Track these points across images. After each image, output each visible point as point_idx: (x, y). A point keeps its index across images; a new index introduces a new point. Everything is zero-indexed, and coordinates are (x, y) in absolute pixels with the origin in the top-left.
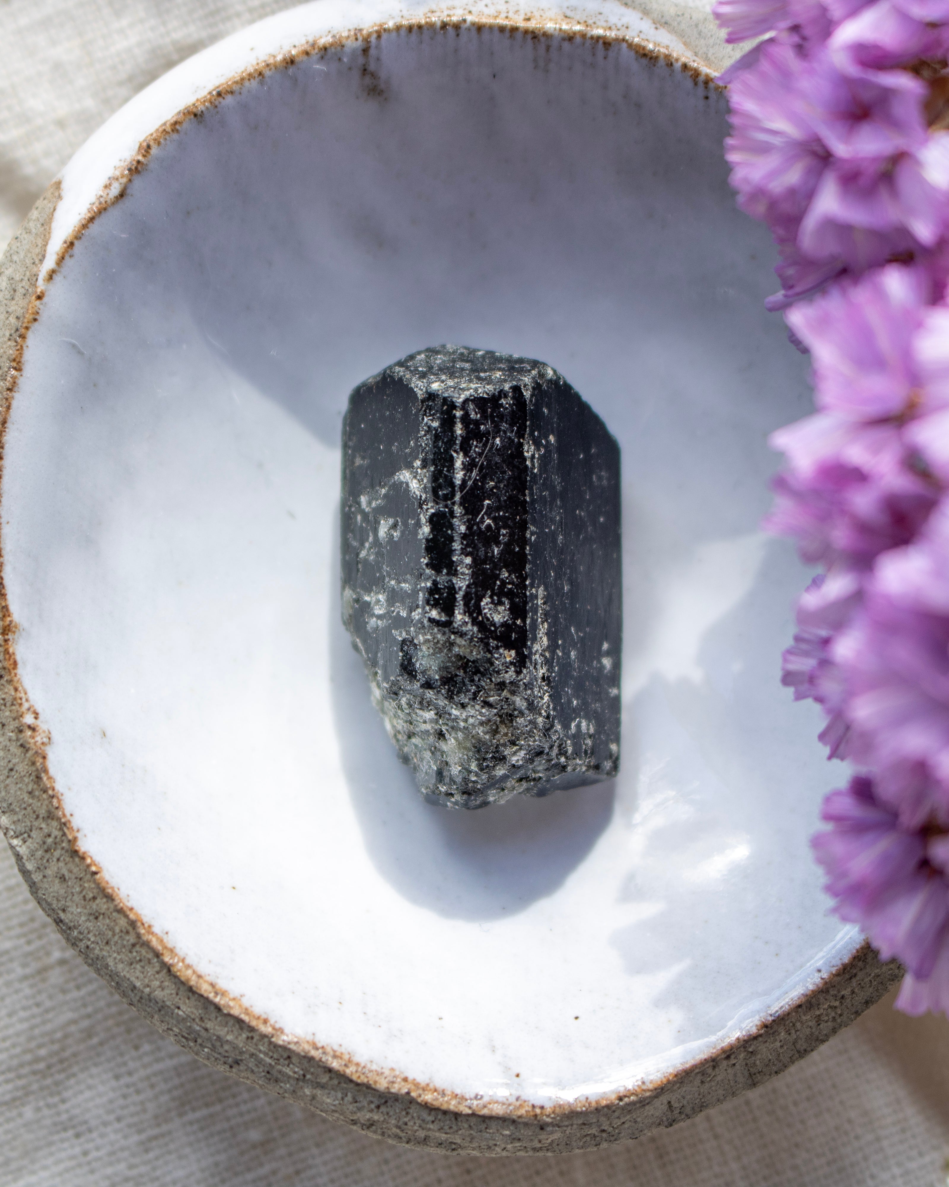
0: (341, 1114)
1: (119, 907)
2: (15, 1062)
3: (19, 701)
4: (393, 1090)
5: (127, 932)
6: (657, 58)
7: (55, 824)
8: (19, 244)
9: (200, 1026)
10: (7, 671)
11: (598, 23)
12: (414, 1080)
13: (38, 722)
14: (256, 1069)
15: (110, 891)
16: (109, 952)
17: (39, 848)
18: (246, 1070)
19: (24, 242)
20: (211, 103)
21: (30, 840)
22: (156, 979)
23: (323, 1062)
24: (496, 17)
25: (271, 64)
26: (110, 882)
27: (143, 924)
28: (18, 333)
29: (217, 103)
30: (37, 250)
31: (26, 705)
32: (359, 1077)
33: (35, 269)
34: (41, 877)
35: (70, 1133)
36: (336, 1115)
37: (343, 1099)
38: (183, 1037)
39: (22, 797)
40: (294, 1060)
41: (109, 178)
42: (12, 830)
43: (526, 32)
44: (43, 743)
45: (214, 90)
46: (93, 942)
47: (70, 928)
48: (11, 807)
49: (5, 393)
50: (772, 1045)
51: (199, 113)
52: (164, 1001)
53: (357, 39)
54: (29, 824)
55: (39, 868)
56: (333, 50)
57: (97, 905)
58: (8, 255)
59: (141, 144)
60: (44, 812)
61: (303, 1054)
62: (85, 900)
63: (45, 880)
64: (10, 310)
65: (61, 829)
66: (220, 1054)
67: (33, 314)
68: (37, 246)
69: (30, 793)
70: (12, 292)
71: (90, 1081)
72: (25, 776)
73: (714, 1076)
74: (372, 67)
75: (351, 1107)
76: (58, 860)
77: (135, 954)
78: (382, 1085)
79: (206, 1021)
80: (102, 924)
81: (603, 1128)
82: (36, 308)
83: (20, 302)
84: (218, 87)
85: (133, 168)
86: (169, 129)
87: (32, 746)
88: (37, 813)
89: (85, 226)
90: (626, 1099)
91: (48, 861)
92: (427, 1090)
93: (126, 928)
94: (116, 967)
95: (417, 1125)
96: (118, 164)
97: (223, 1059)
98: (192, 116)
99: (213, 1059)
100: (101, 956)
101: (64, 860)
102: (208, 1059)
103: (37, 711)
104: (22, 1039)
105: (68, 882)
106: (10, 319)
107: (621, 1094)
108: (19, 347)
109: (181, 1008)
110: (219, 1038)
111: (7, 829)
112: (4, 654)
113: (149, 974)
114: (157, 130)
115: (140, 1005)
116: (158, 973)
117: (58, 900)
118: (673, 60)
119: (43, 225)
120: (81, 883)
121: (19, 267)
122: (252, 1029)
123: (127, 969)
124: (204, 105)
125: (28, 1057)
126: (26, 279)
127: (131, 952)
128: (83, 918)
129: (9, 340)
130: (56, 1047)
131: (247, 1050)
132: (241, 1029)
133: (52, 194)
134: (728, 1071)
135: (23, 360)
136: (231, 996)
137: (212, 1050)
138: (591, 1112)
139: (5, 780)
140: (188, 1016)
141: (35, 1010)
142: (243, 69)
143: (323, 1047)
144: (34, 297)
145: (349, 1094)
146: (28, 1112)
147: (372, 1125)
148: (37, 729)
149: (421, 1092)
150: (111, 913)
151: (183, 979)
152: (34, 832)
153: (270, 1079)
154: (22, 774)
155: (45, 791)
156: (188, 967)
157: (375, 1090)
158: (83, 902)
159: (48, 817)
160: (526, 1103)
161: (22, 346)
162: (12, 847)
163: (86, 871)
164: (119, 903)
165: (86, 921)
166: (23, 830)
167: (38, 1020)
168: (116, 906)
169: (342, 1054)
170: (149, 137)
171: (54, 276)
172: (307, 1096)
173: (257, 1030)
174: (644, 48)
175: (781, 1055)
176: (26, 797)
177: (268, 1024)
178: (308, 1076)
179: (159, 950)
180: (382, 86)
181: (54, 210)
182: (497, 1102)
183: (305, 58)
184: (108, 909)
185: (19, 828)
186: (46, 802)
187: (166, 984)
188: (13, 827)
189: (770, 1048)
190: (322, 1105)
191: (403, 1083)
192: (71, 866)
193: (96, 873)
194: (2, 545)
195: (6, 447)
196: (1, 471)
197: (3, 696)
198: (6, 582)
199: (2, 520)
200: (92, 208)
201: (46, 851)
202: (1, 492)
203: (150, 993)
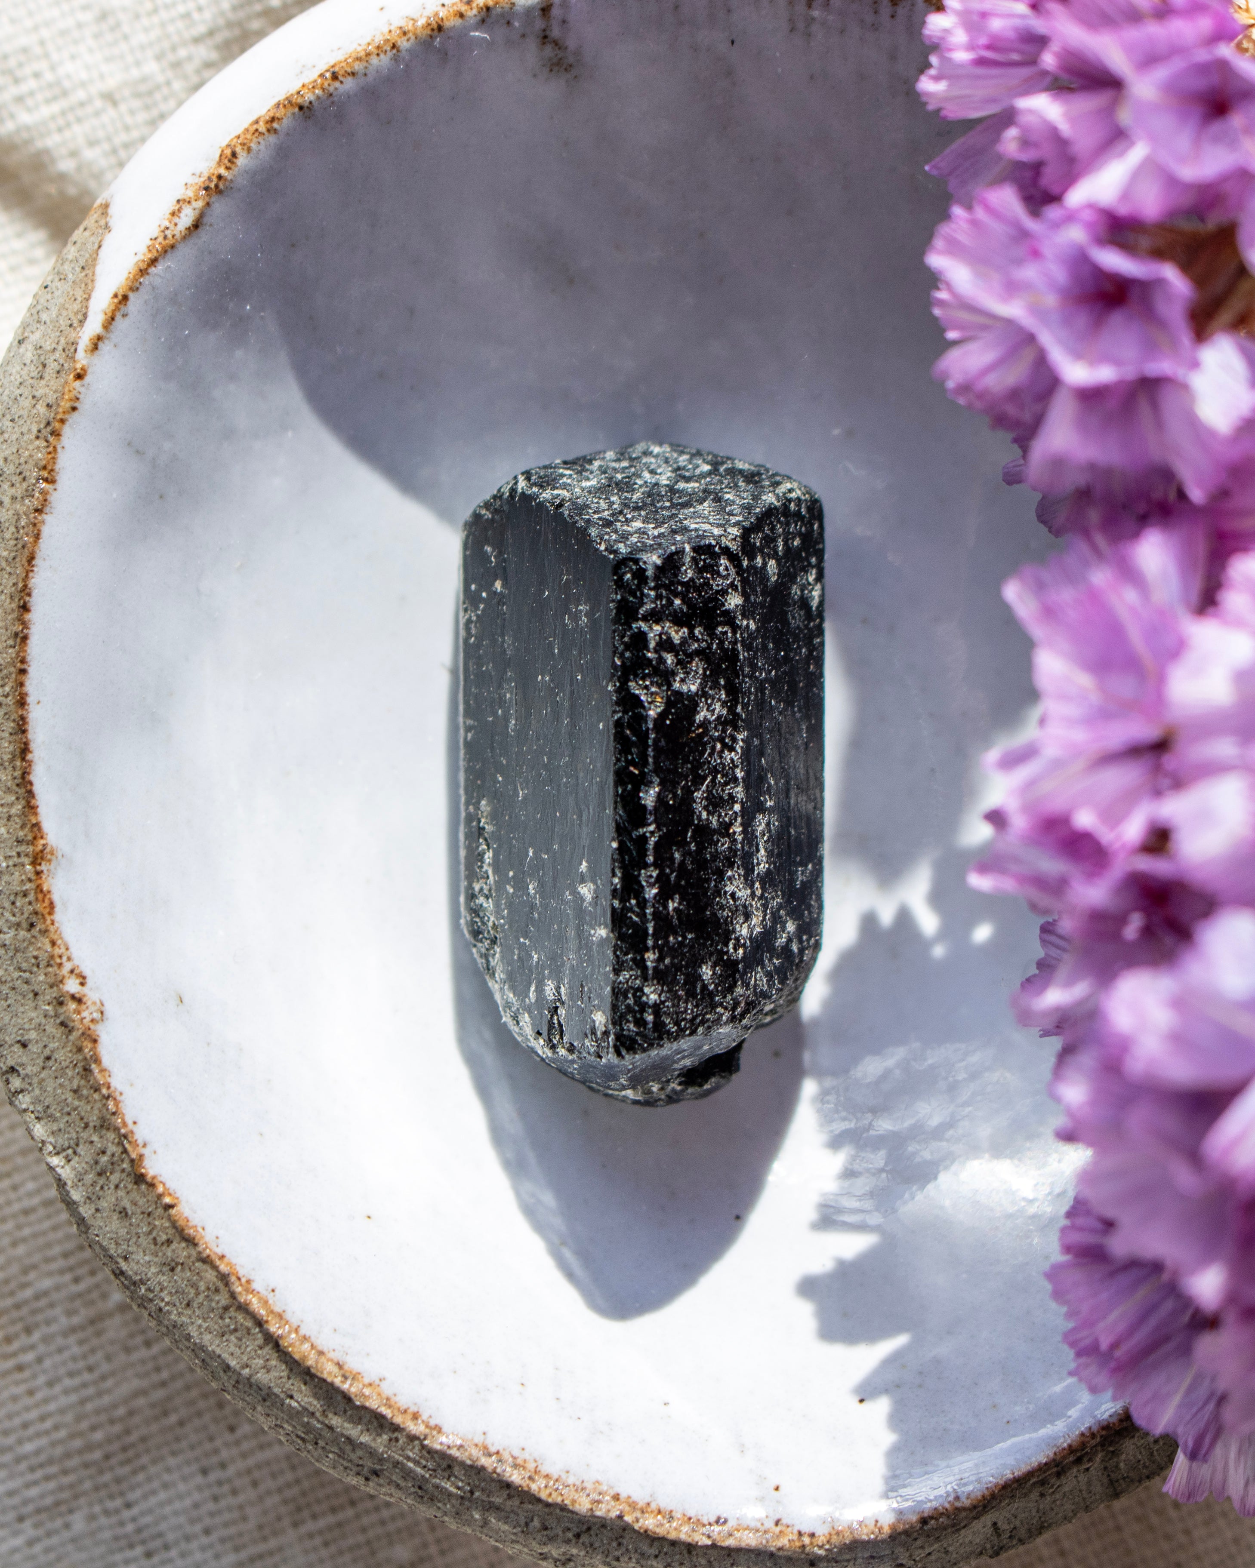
0: (524, 1546)
1: (204, 1255)
2: (59, 1451)
3: (58, 961)
4: (598, 1513)
5: (217, 1290)
7: (111, 1136)
8: (49, 297)
9: (322, 1423)
10: (40, 916)
12: (629, 1497)
13: (85, 990)
14: (402, 1483)
15: (191, 1232)
16: (190, 1317)
17: (89, 1169)
18: (389, 1484)
19: (57, 293)
20: (323, 89)
21: (77, 1158)
22: (259, 1357)
23: (498, 1475)
25: (409, 31)
26: (190, 1219)
27: (239, 1279)
28: (49, 429)
29: (331, 89)
30: (76, 306)
31: (68, 966)
32: (550, 1494)
33: (73, 335)
34: (93, 1210)
35: (139, 1550)
36: (518, 1546)
37: (527, 1524)
38: (298, 1436)
39: (63, 1097)
40: (456, 1470)
41: (178, 201)
42: (51, 1143)
44: (92, 1021)
45: (327, 71)
46: (167, 1304)
47: (135, 1283)
48: (49, 1111)
49: (32, 515)
50: (1142, 1441)
51: (307, 104)
52: (269, 1388)
54: (74, 1135)
55: (89, 1198)
56: (499, 10)
57: (173, 1251)
58: (34, 311)
59: (222, 151)
60: (95, 1119)
61: (469, 1462)
62: (156, 1244)
63: (99, 1215)
64: (38, 394)
65: (120, 1144)
66: (351, 1461)
67: (71, 400)
68: (75, 300)
69: (75, 1091)
70: (40, 368)
71: (166, 1477)
72: (67, 1067)
73: (1059, 1486)
74: (556, 32)
75: (539, 1537)
76: (117, 1187)
77: (227, 1320)
78: (583, 1505)
79: (330, 1415)
80: (181, 1277)
81: (900, 1561)
82: (75, 393)
83: (52, 383)
84: (333, 67)
85: (212, 185)
86: (262, 128)
87: (77, 1024)
88: (85, 1120)
89: (143, 272)
90: (933, 1522)
91: (102, 1188)
92: (647, 1512)
93: (214, 1284)
94: (201, 1339)
95: (634, 1560)
96: (192, 180)
97: (355, 1469)
98: (297, 110)
99: (342, 1468)
100: (179, 1323)
101: (126, 1187)
102: (334, 1468)
103: (84, 974)
104: (69, 1418)
105: (130, 1219)
106: (38, 406)
107: (926, 1515)
108: (51, 449)
109: (296, 1396)
110: (349, 1439)
111: (43, 1142)
112: (36, 893)
113: (248, 1349)
114: (247, 130)
115: (235, 1392)
116: (261, 1348)
117: (117, 1244)
119: (83, 268)
120: (150, 1219)
121: (50, 332)
122: (396, 1428)
123: (217, 1342)
124: (314, 93)
125: (78, 1443)
126: (60, 348)
127: (221, 1318)
128: (153, 1270)
129: (37, 438)
130: (117, 1428)
131: (389, 1456)
132: (381, 1426)
133: (97, 222)
134: (1079, 1479)
135: (57, 467)
136: (366, 1381)
137: (339, 1456)
138: (883, 1541)
139: (40, 1072)
140: (305, 1409)
141: (87, 1377)
142: (369, 40)
143: (498, 1453)
144: (72, 376)
145: (536, 1519)
146: (78, 1521)
147: (570, 1560)
148: (84, 1000)
149: (638, 1514)
150: (194, 1263)
151: (297, 1357)
152: (81, 1146)
153: (422, 1497)
154: (64, 1064)
155: (97, 1090)
156: (305, 1339)
157: (572, 1512)
158: (153, 1247)
159: (102, 1126)
160: (790, 1529)
161: (54, 447)
162: (51, 1169)
163: (156, 1203)
164: (204, 1250)
165: (158, 1273)
166: (66, 1144)
167: (91, 1391)
168: (200, 1253)
169: (525, 1461)
170: (235, 140)
171: (100, 345)
172: (476, 1520)
173: (403, 1429)
175: (1155, 1453)
176: (69, 1096)
177: (420, 1421)
178: (477, 1494)
179: (263, 1316)
180: (571, 60)
181: (100, 247)
182: (747, 1528)
183: (458, 22)
184: (189, 1257)
185: (60, 1141)
186: (99, 1105)
187: (273, 1363)
188: (51, 1139)
189: (1139, 1444)
190: (497, 1533)
191: (613, 1503)
192: (135, 1195)
193: (171, 1206)
194: (30, 736)
195: (35, 593)
196: (28, 628)
197: (35, 953)
198: (37, 788)
199: (30, 700)
200: (154, 246)
201: (100, 1174)
202: (29, 658)
203: (251, 1376)
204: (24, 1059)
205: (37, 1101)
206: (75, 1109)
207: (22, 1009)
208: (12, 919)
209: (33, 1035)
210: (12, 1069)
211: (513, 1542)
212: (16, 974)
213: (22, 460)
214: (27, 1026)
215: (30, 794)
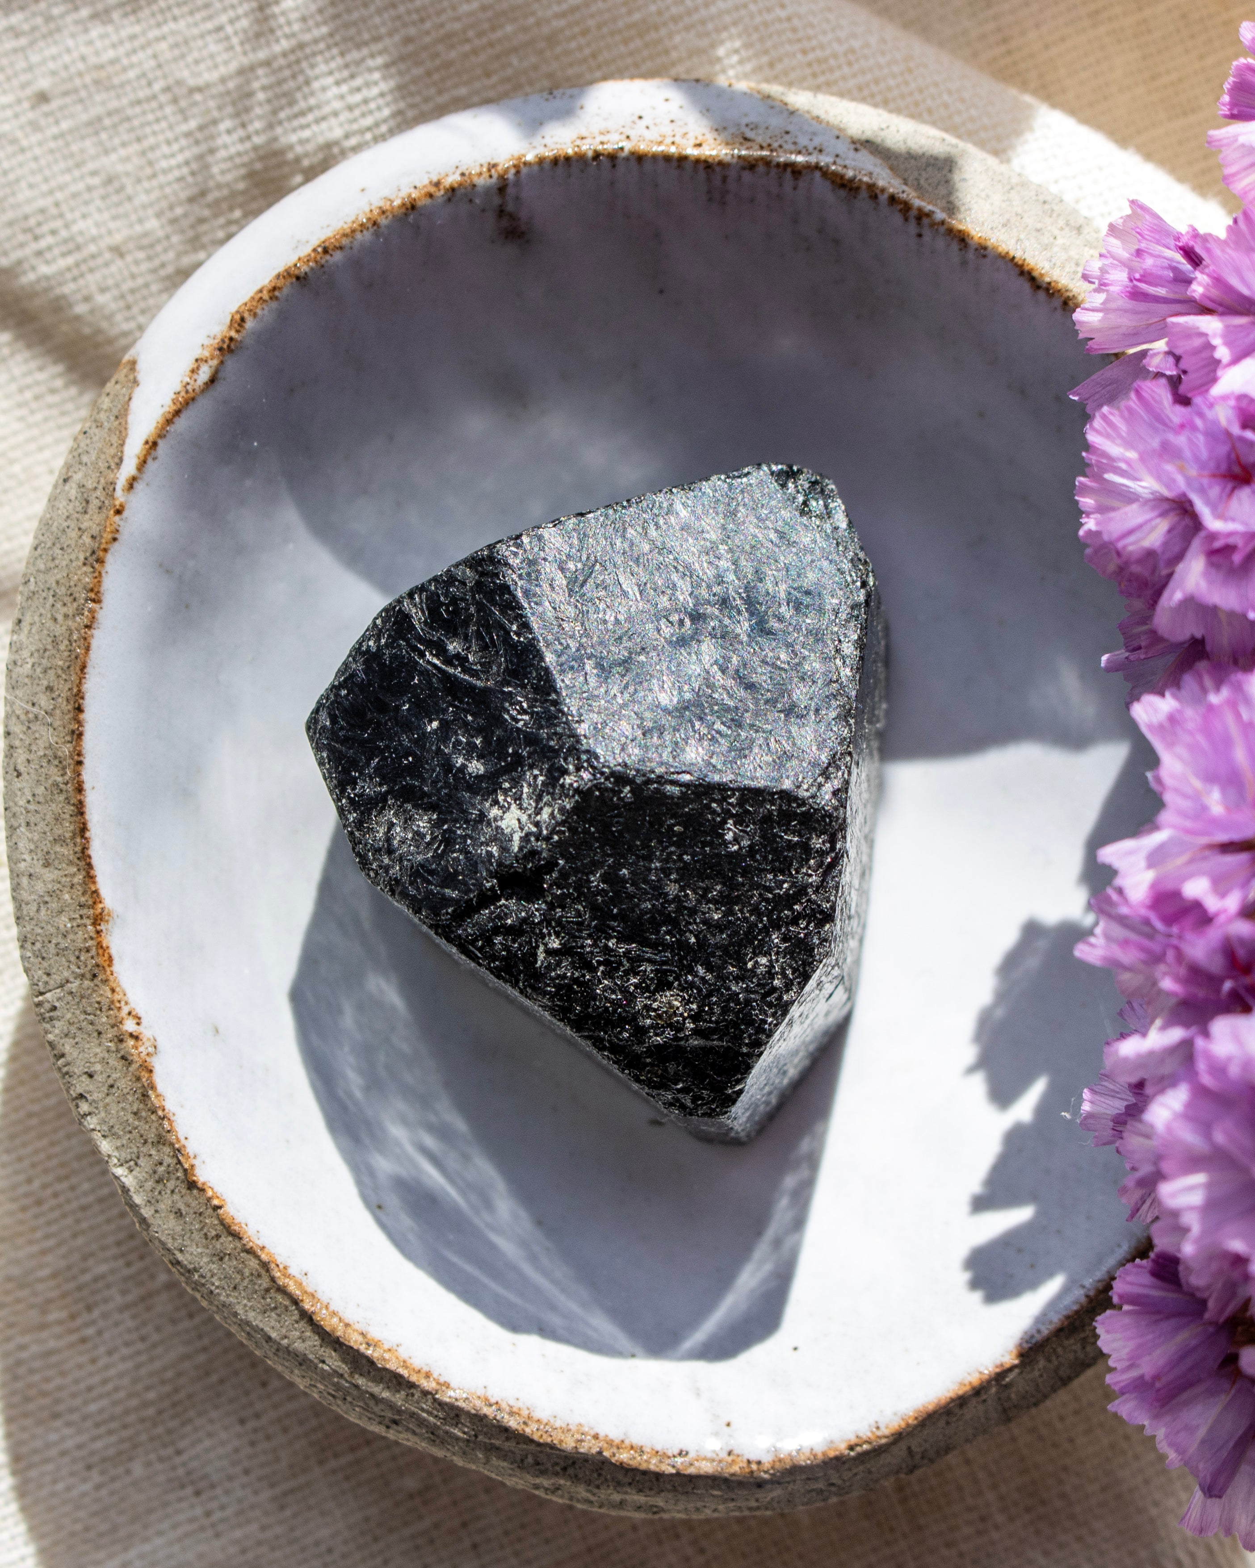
0: (520, 1478)
1: (248, 1247)
3: (118, 1005)
4: (582, 1450)
5: (259, 1276)
6: (858, 189)
7: (167, 1150)
8: (88, 441)
9: (350, 1383)
10: (101, 968)
11: (786, 147)
12: (606, 1437)
13: (141, 1029)
14: (418, 1430)
15: (236, 1228)
16: (237, 1298)
17: (148, 1178)
18: (406, 1431)
19: (95, 439)
20: (316, 262)
21: (138, 1169)
22: (296, 1329)
23: (498, 1421)
24: (660, 143)
25: (387, 210)
26: (235, 1217)
27: (277, 1266)
28: (94, 557)
29: (323, 262)
30: (112, 451)
31: (125, 1010)
32: (541, 1436)
33: (112, 476)
34: (153, 1211)
35: (189, 1490)
36: (515, 1479)
37: (522, 1461)
38: (329, 1394)
39: (125, 1118)
40: (463, 1419)
41: (197, 360)
42: (116, 1157)
43: (698, 161)
44: (148, 1054)
45: (319, 246)
46: (217, 1287)
47: (189, 1271)
48: (113, 1130)
49: (83, 631)
51: (302, 275)
52: (305, 1355)
53: (491, 176)
54: (135, 1150)
55: (149, 1202)
56: (463, 191)
57: (222, 1244)
58: (75, 453)
59: (233, 316)
60: (153, 1136)
61: (473, 1412)
62: (206, 1239)
63: (158, 1215)
64: (83, 526)
65: (175, 1156)
67: (112, 532)
68: (111, 445)
69: (135, 1114)
70: (84, 504)
72: (128, 1093)
74: (510, 207)
75: (532, 1471)
76: (173, 1192)
77: (269, 1300)
78: (569, 1444)
79: (356, 1377)
80: (228, 1265)
81: (831, 1481)
82: (115, 526)
83: (95, 517)
84: (323, 242)
85: (225, 346)
86: (266, 296)
87: (136, 1058)
88: (144, 1137)
89: (169, 422)
90: (858, 1449)
91: (160, 1193)
92: (622, 1448)
93: (257, 1270)
94: (247, 1316)
95: (611, 1487)
96: (207, 342)
97: (378, 1419)
98: (294, 280)
99: (366, 1418)
100: (227, 1303)
101: (180, 1192)
102: (360, 1418)
103: (139, 1015)
105: (185, 1217)
106: (84, 537)
107: (852, 1443)
108: (96, 574)
109: (327, 1361)
110: (372, 1396)
111: (109, 1156)
112: (97, 949)
113: (286, 1323)
114: (253, 298)
115: (276, 1358)
116: (297, 1322)
117: (174, 1239)
118: (878, 192)
119: (117, 417)
120: (202, 1218)
121: (90, 472)
122: (412, 1385)
123: (260, 1318)
124: (308, 265)
126: (100, 487)
127: (263, 1298)
128: (205, 1259)
129: (85, 564)
131: (406, 1408)
132: (399, 1384)
133: (126, 376)
135: (102, 590)
136: (386, 1347)
137: (365, 1409)
138: (817, 1466)
139: (105, 1098)
140: (335, 1371)
142: (353, 218)
143: (497, 1403)
144: (112, 512)
145: (529, 1456)
147: (558, 1489)
148: (141, 1037)
149: (615, 1450)
150: (239, 1253)
151: (328, 1329)
152: (141, 1159)
153: (434, 1441)
154: (125, 1091)
155: (154, 1112)
156: (334, 1314)
157: (560, 1450)
158: (204, 1241)
159: (159, 1142)
160: (740, 1458)
161: (99, 572)
162: (117, 1178)
163: (207, 1205)
164: (248, 1242)
165: (209, 1263)
166: (129, 1157)
167: (143, 1358)
168: (244, 1245)
169: (519, 1410)
170: (243, 307)
171: (135, 485)
172: (480, 1459)
173: (418, 1386)
174: (842, 177)
176: (131, 1118)
177: (431, 1380)
178: (480, 1438)
179: (299, 1296)
180: (523, 228)
181: (130, 399)
182: (705, 1459)
183: (428, 201)
184: (235, 1249)
185: (124, 1155)
186: (155, 1125)
187: (308, 1334)
188: (116, 1154)
190: (497, 1468)
191: (593, 1441)
192: (188, 1198)
193: (220, 1207)
194: (87, 817)
195: (87, 696)
196: (82, 726)
197: (98, 999)
198: (95, 861)
199: (87, 786)
200: (177, 399)
201: (158, 1182)
202: (84, 752)
203: (289, 1345)
204: (91, 1088)
205: (103, 1122)
206: (136, 1128)
207: (87, 1046)
208: (77, 970)
209: (98, 1067)
210: (81, 1096)
211: (510, 1475)
212: (83, 1017)
213: (72, 583)
214: (92, 1060)
215: (90, 866)
